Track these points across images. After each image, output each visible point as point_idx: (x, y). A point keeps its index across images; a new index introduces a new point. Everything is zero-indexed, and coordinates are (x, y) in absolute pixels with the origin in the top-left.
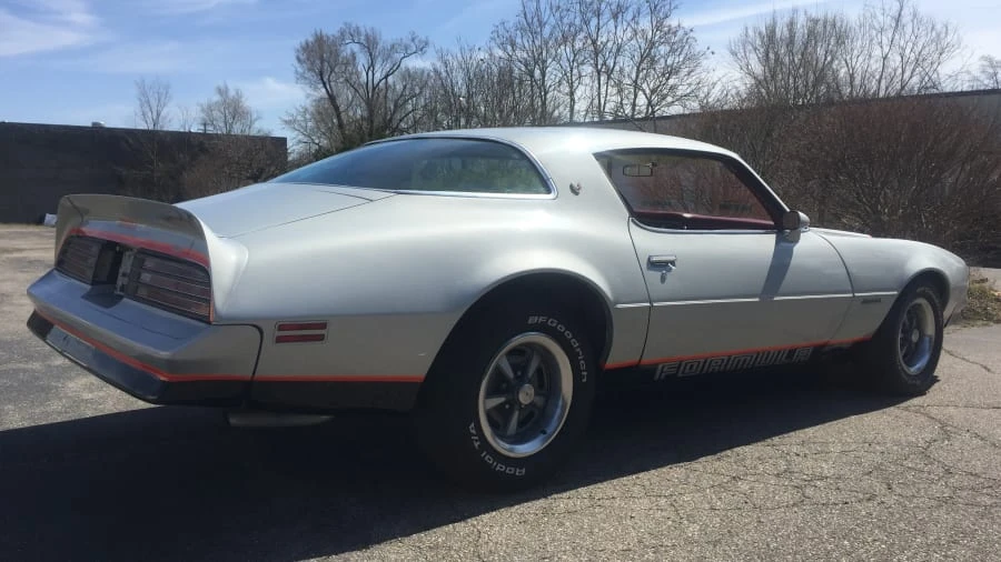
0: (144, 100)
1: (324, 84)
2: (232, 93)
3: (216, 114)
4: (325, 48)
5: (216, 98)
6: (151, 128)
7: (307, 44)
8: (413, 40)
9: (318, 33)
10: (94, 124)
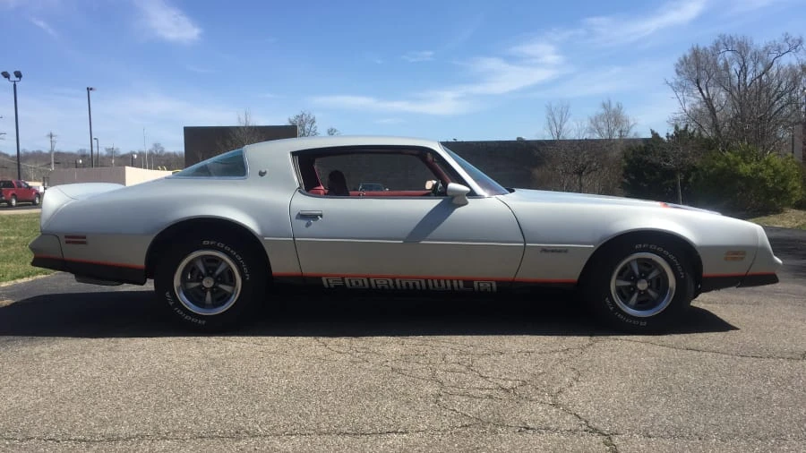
0: (552, 120)
1: (701, 90)
2: (614, 106)
3: (601, 124)
4: (702, 59)
5: (602, 111)
6: (556, 138)
7: (685, 58)
8: (786, 40)
9: (695, 47)
10: (518, 138)
